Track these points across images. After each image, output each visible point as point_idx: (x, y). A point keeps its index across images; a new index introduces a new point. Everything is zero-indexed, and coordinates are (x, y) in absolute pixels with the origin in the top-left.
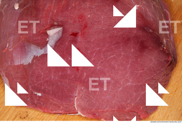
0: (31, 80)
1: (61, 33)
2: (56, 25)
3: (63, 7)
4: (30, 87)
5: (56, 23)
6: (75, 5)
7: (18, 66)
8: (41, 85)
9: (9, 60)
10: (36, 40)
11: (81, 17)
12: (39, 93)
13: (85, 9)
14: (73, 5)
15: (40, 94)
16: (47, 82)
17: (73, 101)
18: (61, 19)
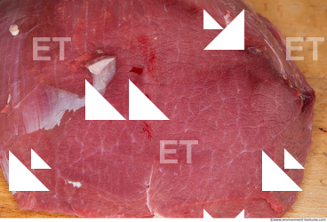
0: (60, 158)
1: (113, 67)
2: (100, 55)
3: (107, 23)
4: (58, 171)
5: (99, 52)
6: (127, 18)
7: (34, 135)
8: (80, 166)
9: (16, 126)
10: (66, 82)
11: (143, 40)
12: (76, 181)
13: (146, 27)
14: (124, 18)
15: (78, 184)
16: (91, 160)
17: (144, 194)
18: (108, 44)
